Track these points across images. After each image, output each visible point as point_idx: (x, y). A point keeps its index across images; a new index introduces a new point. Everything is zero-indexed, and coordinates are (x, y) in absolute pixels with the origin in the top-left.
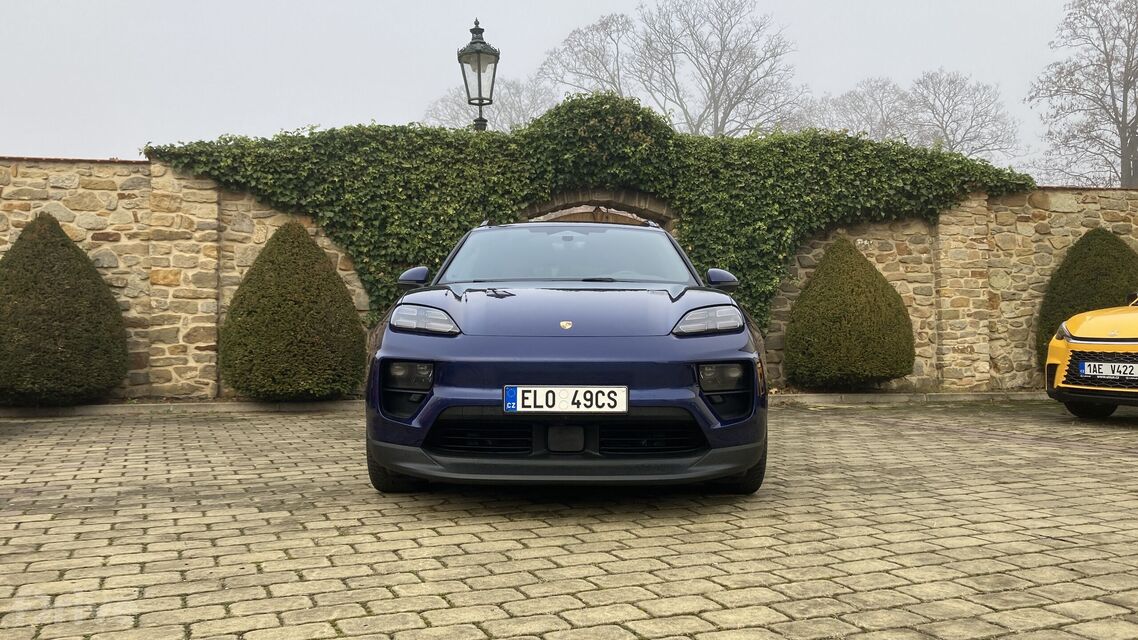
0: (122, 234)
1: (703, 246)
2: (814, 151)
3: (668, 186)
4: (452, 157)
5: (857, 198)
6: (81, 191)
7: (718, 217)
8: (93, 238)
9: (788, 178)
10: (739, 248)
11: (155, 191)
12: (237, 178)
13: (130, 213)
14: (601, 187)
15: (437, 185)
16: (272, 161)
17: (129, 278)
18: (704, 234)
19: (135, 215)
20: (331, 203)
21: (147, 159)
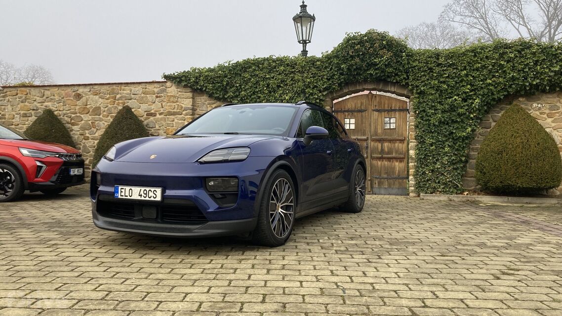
0: (157, 113)
1: (424, 111)
2: (496, 53)
3: (404, 78)
4: (289, 71)
5: (526, 79)
6: (143, 95)
7: (432, 94)
8: (147, 115)
9: (477, 69)
10: (445, 111)
11: (168, 94)
12: (198, 86)
13: (160, 104)
14: (365, 81)
15: (282, 85)
16: (211, 78)
17: (160, 132)
18: (424, 104)
19: (162, 105)
20: (237, 96)
21: (165, 80)
